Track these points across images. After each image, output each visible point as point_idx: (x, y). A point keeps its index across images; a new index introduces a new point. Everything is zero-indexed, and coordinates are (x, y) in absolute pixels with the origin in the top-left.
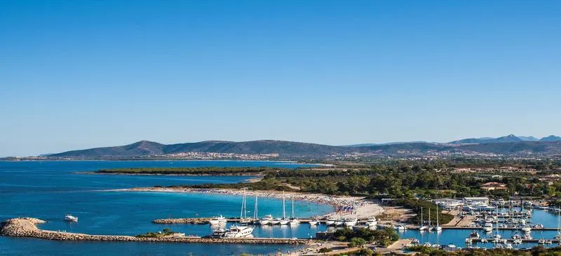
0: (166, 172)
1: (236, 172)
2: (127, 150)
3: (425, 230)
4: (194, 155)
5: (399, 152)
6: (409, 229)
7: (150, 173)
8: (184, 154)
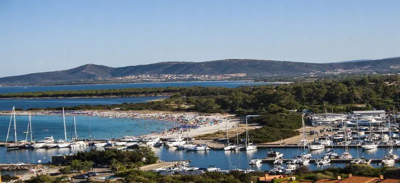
0: (69, 95)
1: (151, 93)
2: (71, 74)
3: (231, 150)
4: (145, 77)
5: (392, 67)
6: (212, 149)
7: (51, 96)
8: (133, 77)
